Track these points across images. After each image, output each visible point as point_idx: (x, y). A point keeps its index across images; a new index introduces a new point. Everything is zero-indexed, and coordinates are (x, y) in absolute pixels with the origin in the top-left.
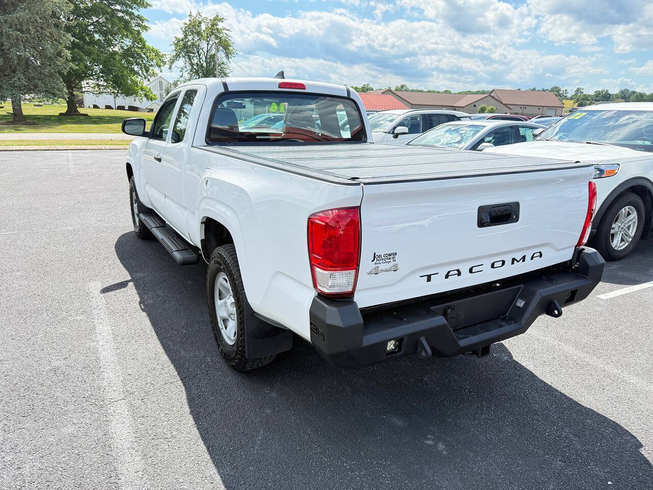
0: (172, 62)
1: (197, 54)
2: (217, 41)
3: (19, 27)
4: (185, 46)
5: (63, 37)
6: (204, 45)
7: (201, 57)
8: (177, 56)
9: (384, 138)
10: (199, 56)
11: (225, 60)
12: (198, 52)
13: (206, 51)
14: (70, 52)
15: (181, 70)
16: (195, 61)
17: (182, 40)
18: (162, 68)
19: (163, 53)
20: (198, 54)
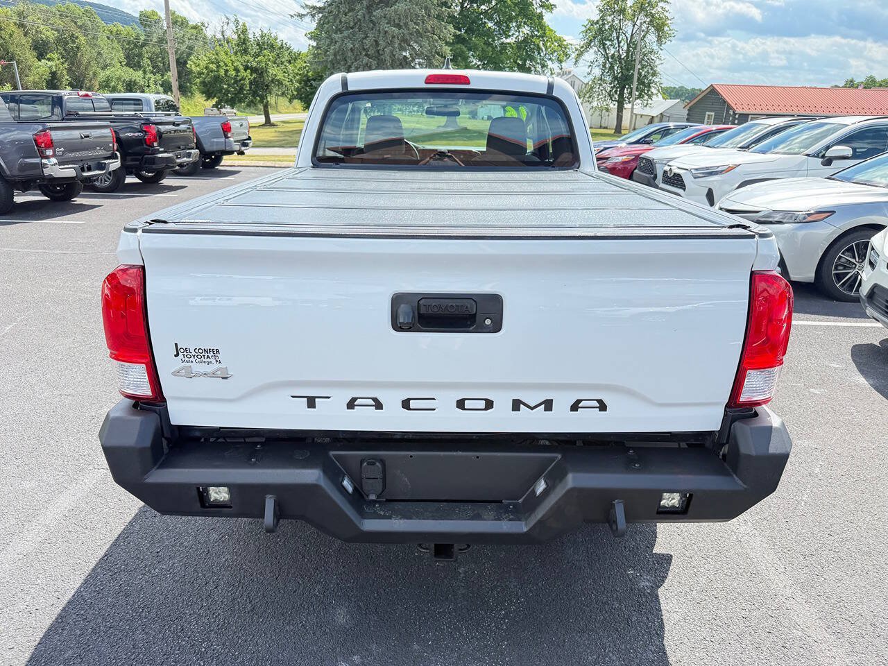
0: (580, 54)
1: (616, 41)
2: (648, 20)
3: (397, 21)
4: (601, 31)
5: (444, 30)
6: (628, 28)
7: (621, 44)
8: (589, 45)
9: (801, 164)
10: (619, 43)
11: (656, 47)
12: (618, 38)
13: (629, 37)
14: (450, 48)
15: (589, 64)
16: (612, 51)
17: (597, 22)
18: (563, 64)
19: (569, 42)
20: (618, 40)
